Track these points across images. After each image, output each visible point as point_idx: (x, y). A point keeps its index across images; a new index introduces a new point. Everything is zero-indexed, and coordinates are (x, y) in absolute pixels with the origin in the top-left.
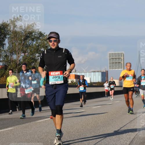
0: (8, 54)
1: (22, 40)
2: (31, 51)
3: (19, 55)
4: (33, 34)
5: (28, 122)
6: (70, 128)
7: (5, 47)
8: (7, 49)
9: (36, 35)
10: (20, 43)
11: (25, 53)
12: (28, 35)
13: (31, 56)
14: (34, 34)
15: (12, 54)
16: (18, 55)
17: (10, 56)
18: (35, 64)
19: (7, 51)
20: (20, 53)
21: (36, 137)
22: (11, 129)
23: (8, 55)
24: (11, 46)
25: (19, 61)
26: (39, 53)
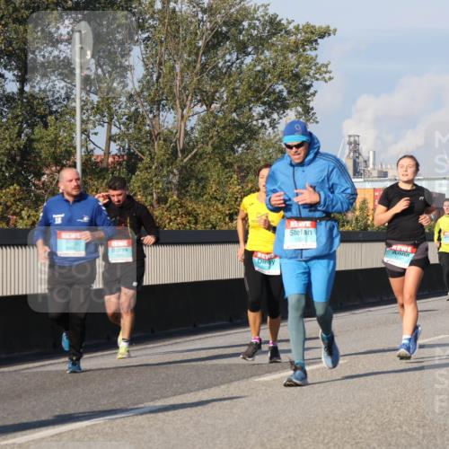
0: (144, 108)
1: (199, 48)
3: (185, 111)
4: (246, 24)
5: (222, 383)
6: (389, 408)
8: (138, 90)
9: (255, 27)
10: (189, 63)
11: (212, 103)
12: (224, 29)
13: (234, 115)
14: (250, 25)
15: (158, 109)
16: (180, 111)
17: (151, 116)
18: (248, 148)
19: (139, 94)
20: (188, 103)
23: (140, 110)
24: (155, 75)
25: (186, 134)
26: (264, 103)
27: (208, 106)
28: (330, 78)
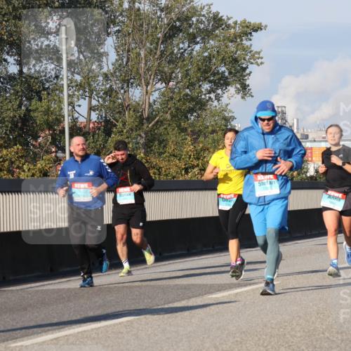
0: (116, 85)
1: (159, 39)
2: (187, 74)
3: (149, 88)
4: (194, 19)
6: (313, 319)
7: (104, 64)
8: (112, 71)
9: (202, 22)
10: (151, 50)
11: (170, 81)
12: (178, 24)
13: (188, 91)
14: (197, 20)
15: (128, 86)
16: (145, 87)
17: (122, 91)
18: (199, 116)
19: (112, 74)
20: (151, 81)
21: (207, 345)
22: (128, 321)
23: (114, 87)
24: (125, 60)
25: (150, 105)
26: (210, 82)
27: (167, 84)
28: (262, 63)
